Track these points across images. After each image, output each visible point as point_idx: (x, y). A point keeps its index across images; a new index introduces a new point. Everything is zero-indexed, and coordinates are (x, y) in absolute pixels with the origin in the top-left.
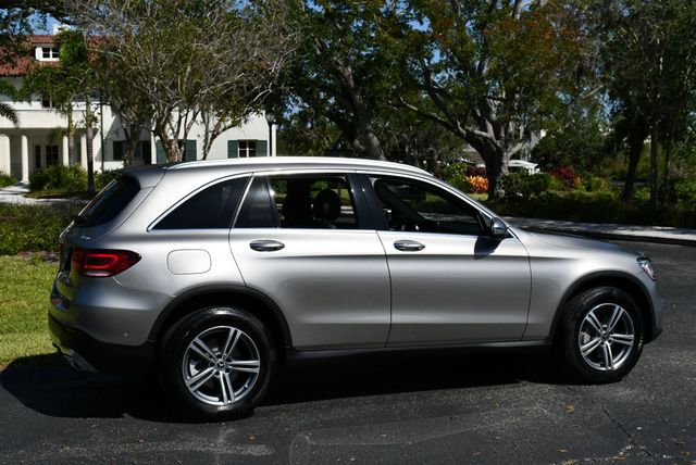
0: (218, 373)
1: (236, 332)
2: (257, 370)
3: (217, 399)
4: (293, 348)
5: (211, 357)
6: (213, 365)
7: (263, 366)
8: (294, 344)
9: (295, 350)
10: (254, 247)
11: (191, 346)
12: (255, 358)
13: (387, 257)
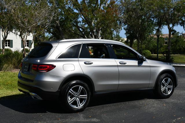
0: (76, 99)
1: (81, 87)
2: (86, 98)
3: (76, 106)
4: (95, 91)
5: (74, 94)
6: (75, 97)
7: (88, 96)
8: (95, 90)
9: (95, 92)
10: (85, 63)
11: (70, 91)
12: (86, 94)
13: (118, 66)
